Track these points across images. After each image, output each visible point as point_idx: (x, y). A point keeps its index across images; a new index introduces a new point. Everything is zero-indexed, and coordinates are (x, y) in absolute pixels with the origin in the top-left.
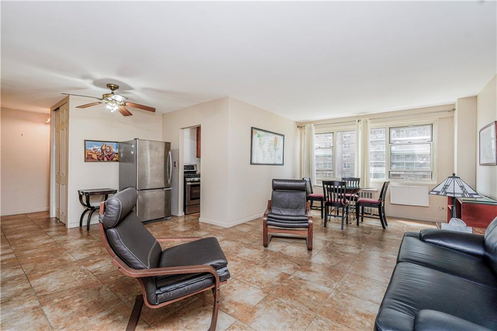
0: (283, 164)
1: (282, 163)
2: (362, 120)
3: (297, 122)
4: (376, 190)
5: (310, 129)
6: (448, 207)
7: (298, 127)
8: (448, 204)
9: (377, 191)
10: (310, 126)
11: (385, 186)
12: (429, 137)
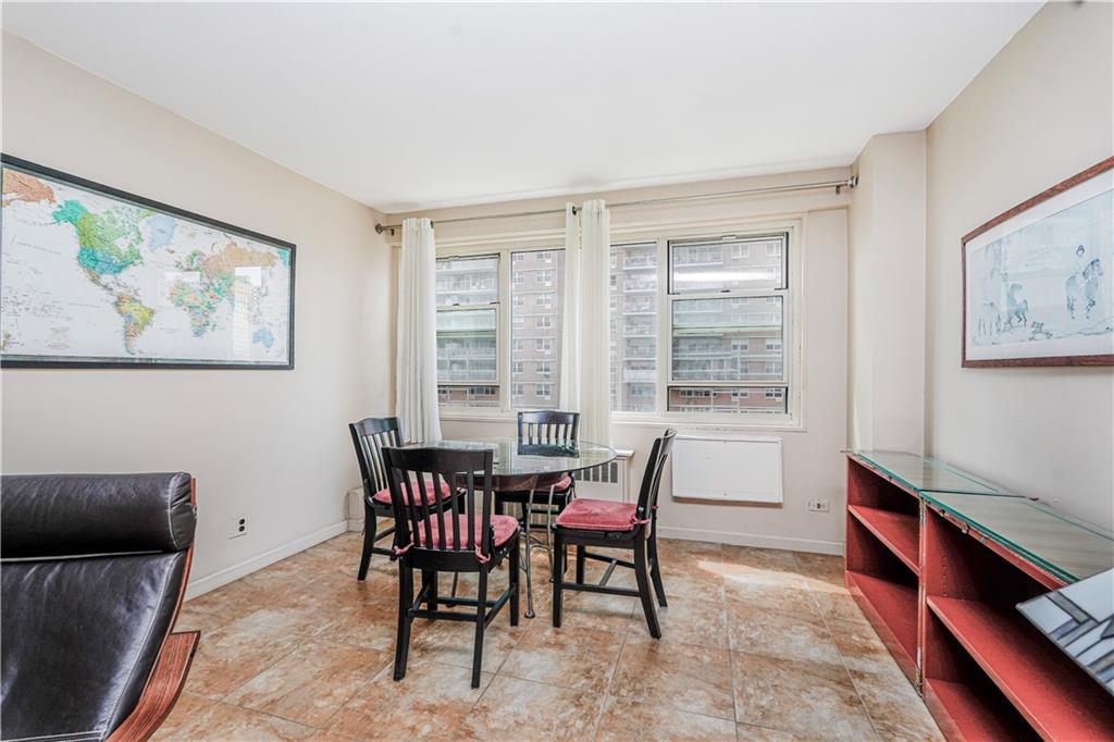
0: (290, 366)
1: (284, 360)
2: (587, 206)
3: (372, 210)
4: (630, 453)
5: (419, 234)
6: (850, 513)
7: (379, 228)
8: (850, 502)
9: (631, 458)
10: (419, 225)
11: (659, 448)
12: (776, 277)
